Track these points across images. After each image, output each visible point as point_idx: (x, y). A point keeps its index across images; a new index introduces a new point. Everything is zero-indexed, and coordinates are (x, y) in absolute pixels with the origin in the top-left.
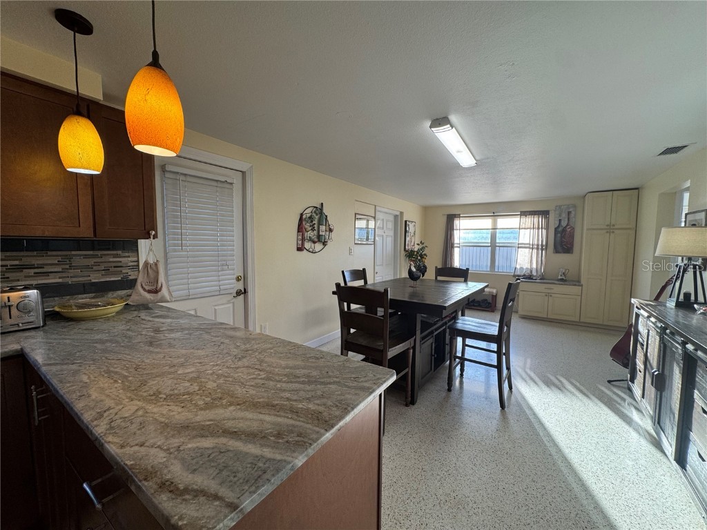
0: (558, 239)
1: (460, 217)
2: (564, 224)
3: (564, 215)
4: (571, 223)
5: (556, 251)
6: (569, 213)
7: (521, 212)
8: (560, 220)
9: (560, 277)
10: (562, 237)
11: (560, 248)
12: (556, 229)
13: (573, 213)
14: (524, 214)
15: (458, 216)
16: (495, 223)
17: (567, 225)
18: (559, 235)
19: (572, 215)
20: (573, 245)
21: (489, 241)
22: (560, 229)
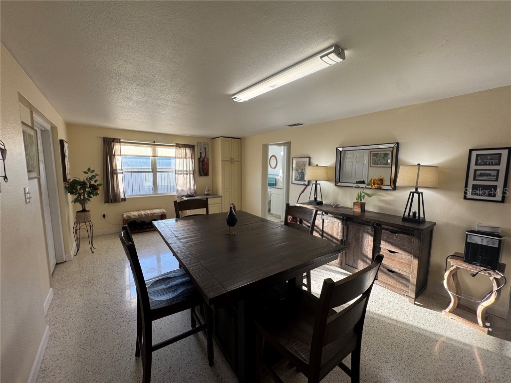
0: (201, 166)
1: (120, 142)
2: (203, 156)
3: (203, 150)
4: (207, 156)
5: (201, 175)
6: (205, 148)
7: (176, 144)
8: (201, 153)
9: (206, 193)
10: (203, 165)
11: (202, 174)
12: (199, 159)
13: (207, 148)
14: (178, 146)
15: (118, 141)
16: (154, 151)
17: (205, 157)
18: (201, 163)
19: (207, 150)
20: (208, 170)
21: (151, 168)
22: (201, 159)
